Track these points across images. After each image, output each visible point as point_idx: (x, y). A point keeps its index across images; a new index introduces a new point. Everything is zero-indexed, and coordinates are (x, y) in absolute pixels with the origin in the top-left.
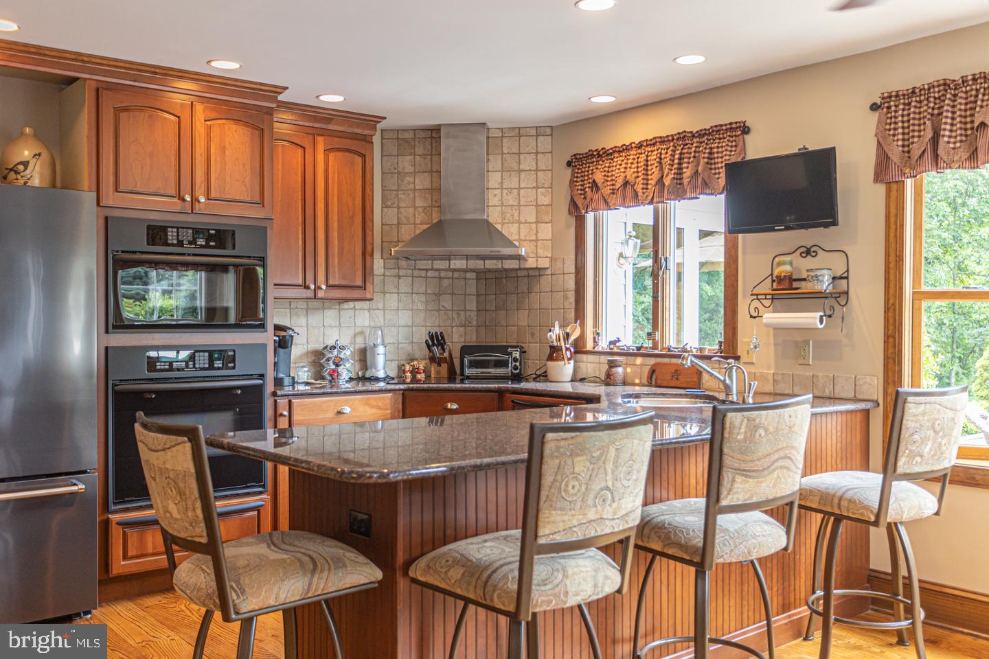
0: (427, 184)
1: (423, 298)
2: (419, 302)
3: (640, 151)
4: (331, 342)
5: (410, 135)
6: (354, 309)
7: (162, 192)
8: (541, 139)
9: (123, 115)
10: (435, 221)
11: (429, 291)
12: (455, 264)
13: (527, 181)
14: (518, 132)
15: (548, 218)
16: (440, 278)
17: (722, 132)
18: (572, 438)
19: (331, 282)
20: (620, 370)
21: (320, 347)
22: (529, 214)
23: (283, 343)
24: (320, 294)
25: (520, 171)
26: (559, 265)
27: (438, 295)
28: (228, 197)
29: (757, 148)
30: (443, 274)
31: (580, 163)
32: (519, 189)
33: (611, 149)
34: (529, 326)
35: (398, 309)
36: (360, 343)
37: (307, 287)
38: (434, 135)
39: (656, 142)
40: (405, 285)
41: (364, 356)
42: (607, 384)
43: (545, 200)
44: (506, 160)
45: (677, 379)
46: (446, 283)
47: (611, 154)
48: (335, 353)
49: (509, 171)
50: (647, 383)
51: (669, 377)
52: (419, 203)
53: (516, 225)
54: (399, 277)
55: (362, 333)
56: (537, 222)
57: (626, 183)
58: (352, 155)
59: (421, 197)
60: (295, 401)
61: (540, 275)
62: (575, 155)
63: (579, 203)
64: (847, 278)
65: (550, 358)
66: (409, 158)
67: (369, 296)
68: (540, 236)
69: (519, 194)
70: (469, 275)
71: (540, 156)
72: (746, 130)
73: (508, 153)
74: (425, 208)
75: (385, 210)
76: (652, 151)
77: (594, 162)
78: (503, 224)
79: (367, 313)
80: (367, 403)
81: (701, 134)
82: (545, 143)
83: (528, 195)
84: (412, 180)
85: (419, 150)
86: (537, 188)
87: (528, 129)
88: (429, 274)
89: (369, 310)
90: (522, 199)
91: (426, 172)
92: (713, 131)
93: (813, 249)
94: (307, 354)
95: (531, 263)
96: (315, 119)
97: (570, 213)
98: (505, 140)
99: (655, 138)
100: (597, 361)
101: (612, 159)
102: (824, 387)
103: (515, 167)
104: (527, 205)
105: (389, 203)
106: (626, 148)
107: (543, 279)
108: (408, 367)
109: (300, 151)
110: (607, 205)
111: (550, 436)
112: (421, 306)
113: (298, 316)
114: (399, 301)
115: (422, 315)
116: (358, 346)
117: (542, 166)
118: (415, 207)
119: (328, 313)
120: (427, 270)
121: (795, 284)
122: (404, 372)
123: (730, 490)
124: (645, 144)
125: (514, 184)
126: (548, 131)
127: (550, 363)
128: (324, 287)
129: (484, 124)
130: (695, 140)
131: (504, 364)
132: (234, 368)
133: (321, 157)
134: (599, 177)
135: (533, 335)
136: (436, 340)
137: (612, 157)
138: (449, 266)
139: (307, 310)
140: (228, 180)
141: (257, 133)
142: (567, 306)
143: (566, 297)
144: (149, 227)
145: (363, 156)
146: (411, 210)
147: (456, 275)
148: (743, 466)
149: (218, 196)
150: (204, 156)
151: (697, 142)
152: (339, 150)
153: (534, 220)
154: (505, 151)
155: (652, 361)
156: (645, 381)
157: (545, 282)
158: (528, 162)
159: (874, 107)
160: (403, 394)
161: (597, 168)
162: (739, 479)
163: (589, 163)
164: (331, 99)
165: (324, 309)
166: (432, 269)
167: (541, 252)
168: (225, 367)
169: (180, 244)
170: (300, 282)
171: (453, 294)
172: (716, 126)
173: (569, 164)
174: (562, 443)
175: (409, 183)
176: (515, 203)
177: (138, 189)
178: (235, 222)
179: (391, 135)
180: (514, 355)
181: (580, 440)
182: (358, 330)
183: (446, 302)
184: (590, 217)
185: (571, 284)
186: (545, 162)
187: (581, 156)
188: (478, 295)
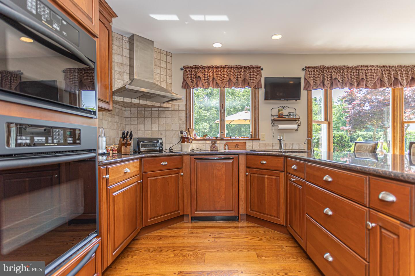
3: (218, 69)
8: (168, 57)
12: (134, 101)
13: (163, 72)
14: (161, 51)
17: (253, 68)
22: (164, 85)
25: (160, 67)
26: (176, 107)
31: (186, 69)
32: (160, 74)
33: (206, 66)
34: (159, 130)
39: (226, 67)
43: (169, 81)
44: (155, 61)
45: (238, 147)
47: (205, 68)
49: (157, 66)
50: (224, 149)
51: (234, 147)
57: (213, 79)
59: (118, 66)
60: (109, 167)
61: (165, 111)
62: (185, 66)
63: (189, 83)
67: (111, 108)
69: (160, 76)
71: (167, 63)
72: (261, 69)
73: (156, 58)
76: (224, 70)
77: (196, 70)
80: (133, 165)
81: (246, 67)
82: (169, 59)
83: (163, 78)
86: (167, 76)
87: (163, 51)
90: (161, 79)
91: (120, 55)
92: (250, 67)
93: (285, 107)
97: (183, 87)
99: (226, 66)
100: (198, 143)
101: (205, 70)
102: (289, 147)
103: (159, 65)
104: (163, 82)
106: (212, 67)
107: (167, 112)
117: (168, 67)
124: (221, 67)
125: (158, 72)
126: (170, 54)
129: (153, 42)
130: (242, 69)
132: (80, 144)
137: (205, 69)
138: (132, 101)
143: (180, 119)
145: (108, 31)
151: (243, 70)
155: (225, 142)
158: (163, 65)
159: (303, 69)
161: (198, 72)
163: (193, 70)
168: (74, 143)
172: (252, 66)
173: (181, 69)
176: (159, 80)
180: (160, 142)
183: (118, 119)
187: (190, 67)
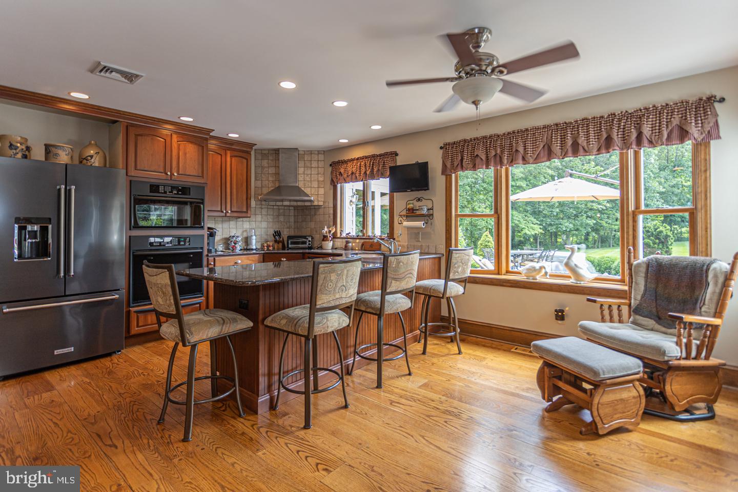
0: (274, 172)
1: (272, 217)
2: (270, 219)
3: (357, 161)
4: (233, 234)
5: (267, 152)
6: (243, 221)
7: (157, 171)
8: (320, 155)
9: (139, 138)
10: (277, 186)
11: (274, 214)
12: (285, 203)
13: (314, 171)
14: (311, 152)
15: (323, 186)
16: (279, 209)
17: (388, 155)
18: (330, 266)
19: (233, 210)
20: (350, 244)
21: (228, 236)
22: (315, 184)
23: (212, 235)
24: (228, 215)
25: (311, 167)
26: (327, 204)
27: (278, 216)
28: (188, 174)
29: (400, 161)
30: (280, 207)
31: (335, 165)
32: (311, 174)
33: (347, 160)
34: (315, 228)
35: (261, 221)
36: (245, 235)
37: (223, 212)
38: (277, 152)
39: (364, 158)
40: (264, 212)
41: (247, 240)
42: (345, 250)
43: (321, 179)
44: (306, 163)
45: (372, 247)
46: (281, 211)
48: (234, 238)
49: (307, 167)
51: (369, 247)
52: (271, 179)
53: (310, 189)
54: (262, 208)
55: (246, 231)
56: (318, 188)
57: (352, 173)
58: (241, 159)
59: (271, 176)
60: (216, 258)
61: (319, 208)
62: (333, 162)
63: (335, 180)
64: (433, 209)
65: (323, 240)
66: (266, 161)
67: (249, 216)
68: (319, 193)
69: (311, 177)
70: (291, 208)
71: (319, 162)
72: (397, 154)
73: (307, 161)
74: (273, 181)
75: (256, 181)
76: (362, 161)
77: (340, 165)
78: (304, 188)
79: (248, 223)
80: (248, 259)
81: (380, 155)
82: (321, 157)
83: (315, 177)
84: (267, 169)
85: (271, 158)
86: (318, 174)
87: (314, 151)
88: (275, 207)
89: (249, 221)
90: (312, 179)
91: (273, 167)
92: (385, 154)
93: (421, 199)
94: (222, 239)
95: (316, 203)
96: (226, 143)
97: (331, 184)
98: (305, 155)
99: (363, 156)
100: (342, 241)
102: (425, 249)
103: (309, 165)
104: (314, 181)
105: (258, 179)
106: (353, 160)
107: (320, 210)
108: (265, 245)
109: (219, 156)
110: (346, 182)
111: (321, 265)
112: (271, 220)
113: (219, 224)
114: (262, 218)
115: (271, 224)
116: (244, 236)
117: (320, 166)
118: (269, 181)
119: (231, 222)
120: (273, 206)
121: (415, 212)
122: (264, 246)
123: (390, 286)
124: (360, 158)
125: (309, 172)
126: (323, 152)
127: (323, 242)
128: (230, 212)
129: (297, 149)
130: (378, 158)
131: (305, 243)
132: (189, 245)
133: (229, 159)
134: (342, 171)
135: (316, 232)
136: (277, 234)
137: (347, 163)
138: (283, 204)
139: (222, 221)
140: (187, 166)
141: (200, 148)
142: (330, 220)
143: (329, 217)
144: (150, 185)
145: (247, 159)
146: (267, 182)
147: (286, 208)
148: (395, 277)
149: (183, 173)
150: (177, 157)
152: (236, 156)
153: (317, 187)
154: (305, 159)
155: (363, 241)
156: (360, 249)
157: (321, 211)
158: (314, 164)
159: (441, 148)
160: (263, 255)
161: (342, 167)
162: (393, 282)
163: (338, 165)
164: (233, 136)
165: (229, 221)
166: (276, 205)
167: (319, 199)
168: (185, 244)
169: (165, 192)
170: (219, 209)
171: (284, 215)
173: (331, 165)
174: (326, 268)
175: (266, 171)
176: (309, 180)
177: (146, 169)
178: (190, 184)
179: (259, 152)
180: (309, 239)
181: (333, 267)
182: (244, 229)
183: (282, 218)
184: (339, 186)
185: (331, 212)
186: (321, 164)
187: (335, 162)
188: (294, 216)
